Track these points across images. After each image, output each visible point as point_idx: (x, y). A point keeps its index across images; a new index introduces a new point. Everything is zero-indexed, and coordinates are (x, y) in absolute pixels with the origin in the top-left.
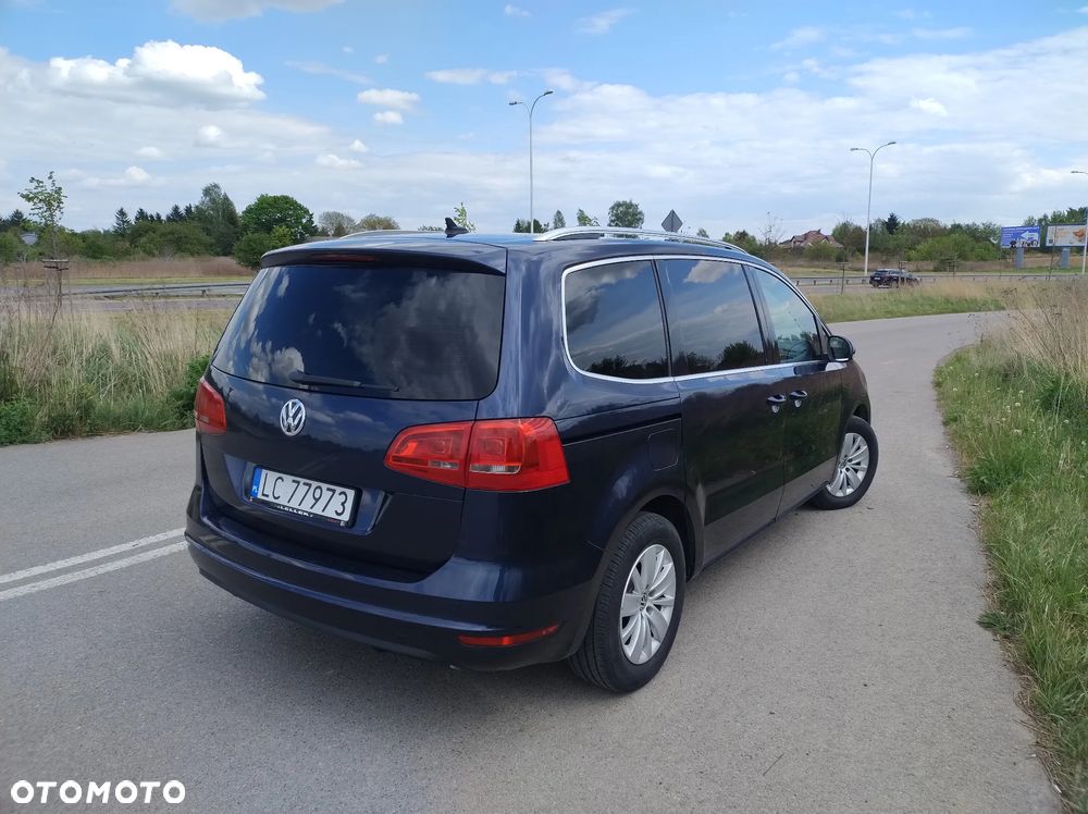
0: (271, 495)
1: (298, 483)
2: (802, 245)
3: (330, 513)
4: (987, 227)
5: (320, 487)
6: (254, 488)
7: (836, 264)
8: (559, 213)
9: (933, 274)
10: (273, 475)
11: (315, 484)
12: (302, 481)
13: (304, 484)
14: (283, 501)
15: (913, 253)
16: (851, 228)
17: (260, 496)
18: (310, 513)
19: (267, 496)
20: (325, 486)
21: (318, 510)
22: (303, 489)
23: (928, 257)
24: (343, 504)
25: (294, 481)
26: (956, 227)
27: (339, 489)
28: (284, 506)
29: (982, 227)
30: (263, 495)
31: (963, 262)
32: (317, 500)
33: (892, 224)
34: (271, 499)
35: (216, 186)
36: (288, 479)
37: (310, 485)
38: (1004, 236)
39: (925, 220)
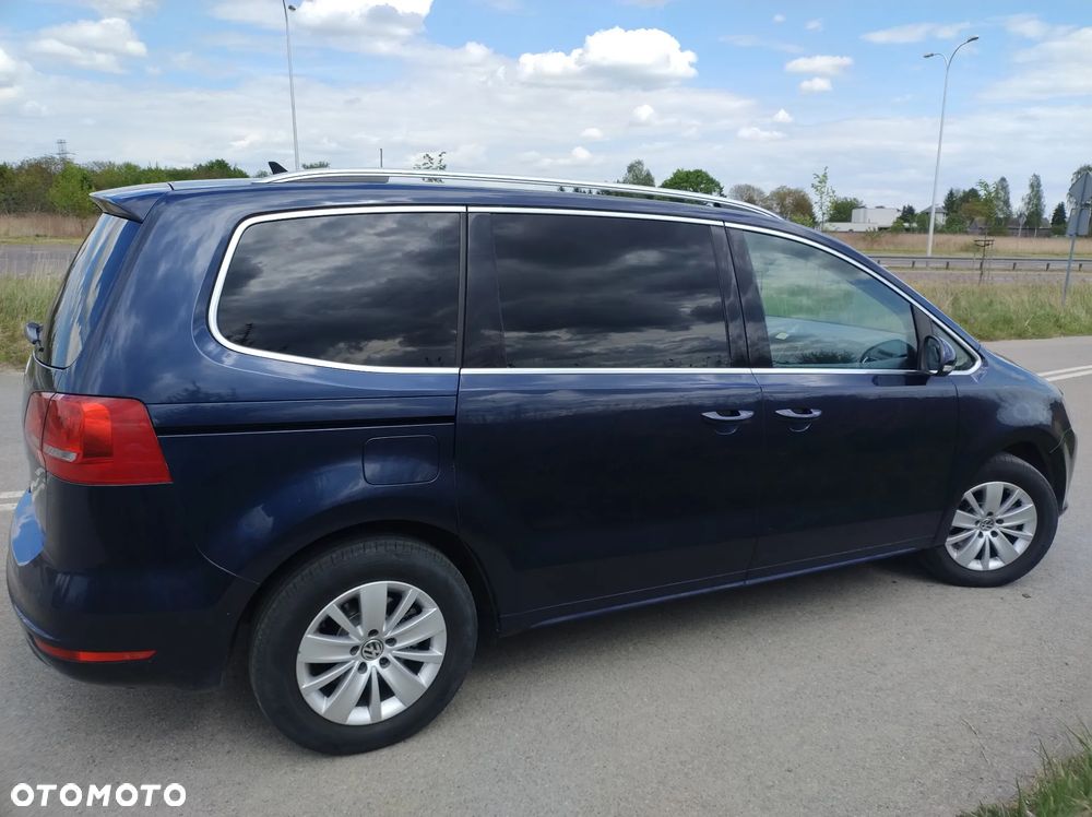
8: (1003, 179)
35: (639, 163)
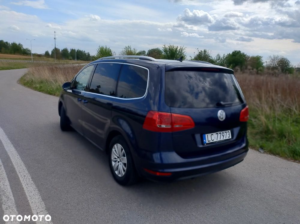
0: (211, 140)
1: (218, 134)
3: (227, 138)
5: (223, 133)
6: (204, 141)
10: (209, 135)
12: (218, 133)
13: (219, 133)
14: (215, 140)
17: (207, 142)
18: (223, 140)
19: (210, 141)
20: (224, 132)
21: (225, 139)
22: (219, 135)
24: (229, 134)
25: (216, 134)
27: (227, 131)
30: (208, 141)
32: (223, 136)
34: (211, 141)
36: (214, 134)
37: (221, 133)
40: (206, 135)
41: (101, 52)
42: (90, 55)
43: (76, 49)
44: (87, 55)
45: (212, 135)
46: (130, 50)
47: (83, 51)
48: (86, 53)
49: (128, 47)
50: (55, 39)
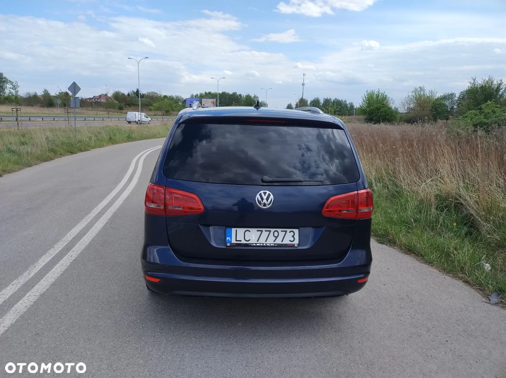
0: (243, 240)
1: (261, 231)
2: (99, 100)
3: (286, 242)
4: (177, 97)
5: (276, 231)
6: (228, 238)
7: (119, 111)
9: (161, 117)
10: (241, 230)
11: (273, 230)
12: (264, 229)
13: (266, 231)
14: (253, 241)
15: (151, 107)
16: (120, 94)
17: (234, 241)
18: (275, 244)
19: (241, 241)
20: (279, 230)
21: (279, 241)
22: (265, 233)
23: (158, 109)
24: (293, 236)
25: (258, 231)
26: (165, 97)
27: (288, 230)
28: (256, 244)
29: (175, 98)
30: (236, 241)
31: (173, 112)
32: (276, 237)
33: (137, 93)
34: (243, 242)
36: (253, 230)
37: (270, 231)
38: (187, 102)
39: (152, 92)
40: (234, 230)
41: (369, 100)
42: (353, 106)
43: (333, 99)
44: (349, 106)
45: (248, 232)
46: (422, 93)
47: (344, 100)
48: (348, 103)
49: (419, 89)
50: (303, 84)
